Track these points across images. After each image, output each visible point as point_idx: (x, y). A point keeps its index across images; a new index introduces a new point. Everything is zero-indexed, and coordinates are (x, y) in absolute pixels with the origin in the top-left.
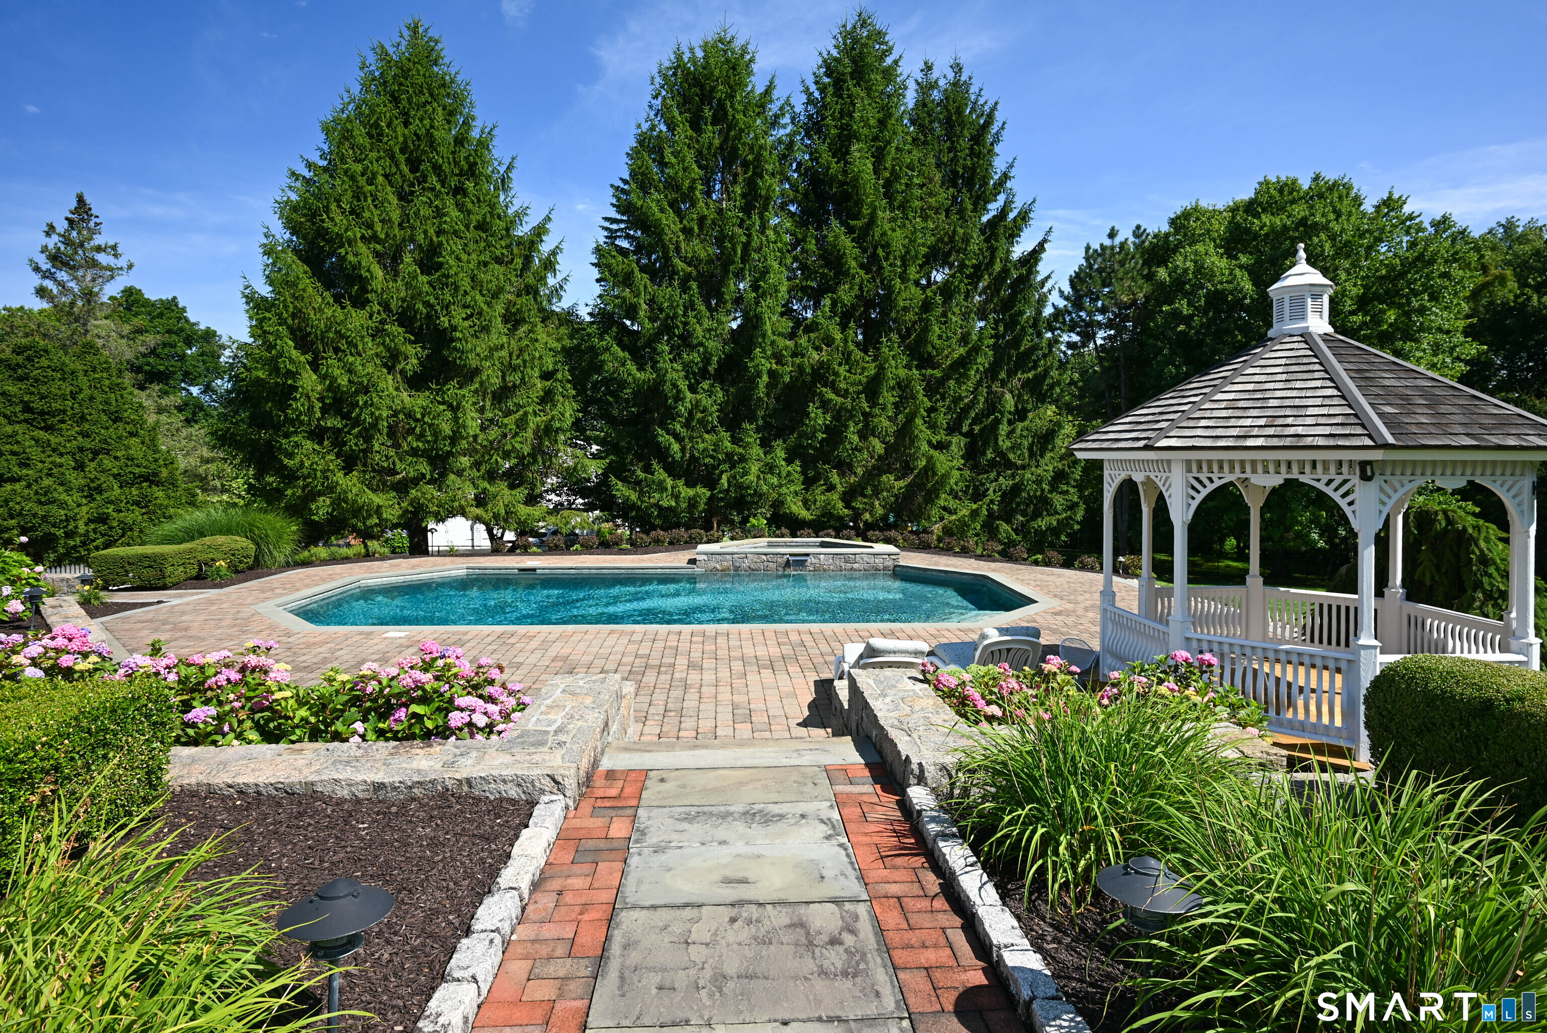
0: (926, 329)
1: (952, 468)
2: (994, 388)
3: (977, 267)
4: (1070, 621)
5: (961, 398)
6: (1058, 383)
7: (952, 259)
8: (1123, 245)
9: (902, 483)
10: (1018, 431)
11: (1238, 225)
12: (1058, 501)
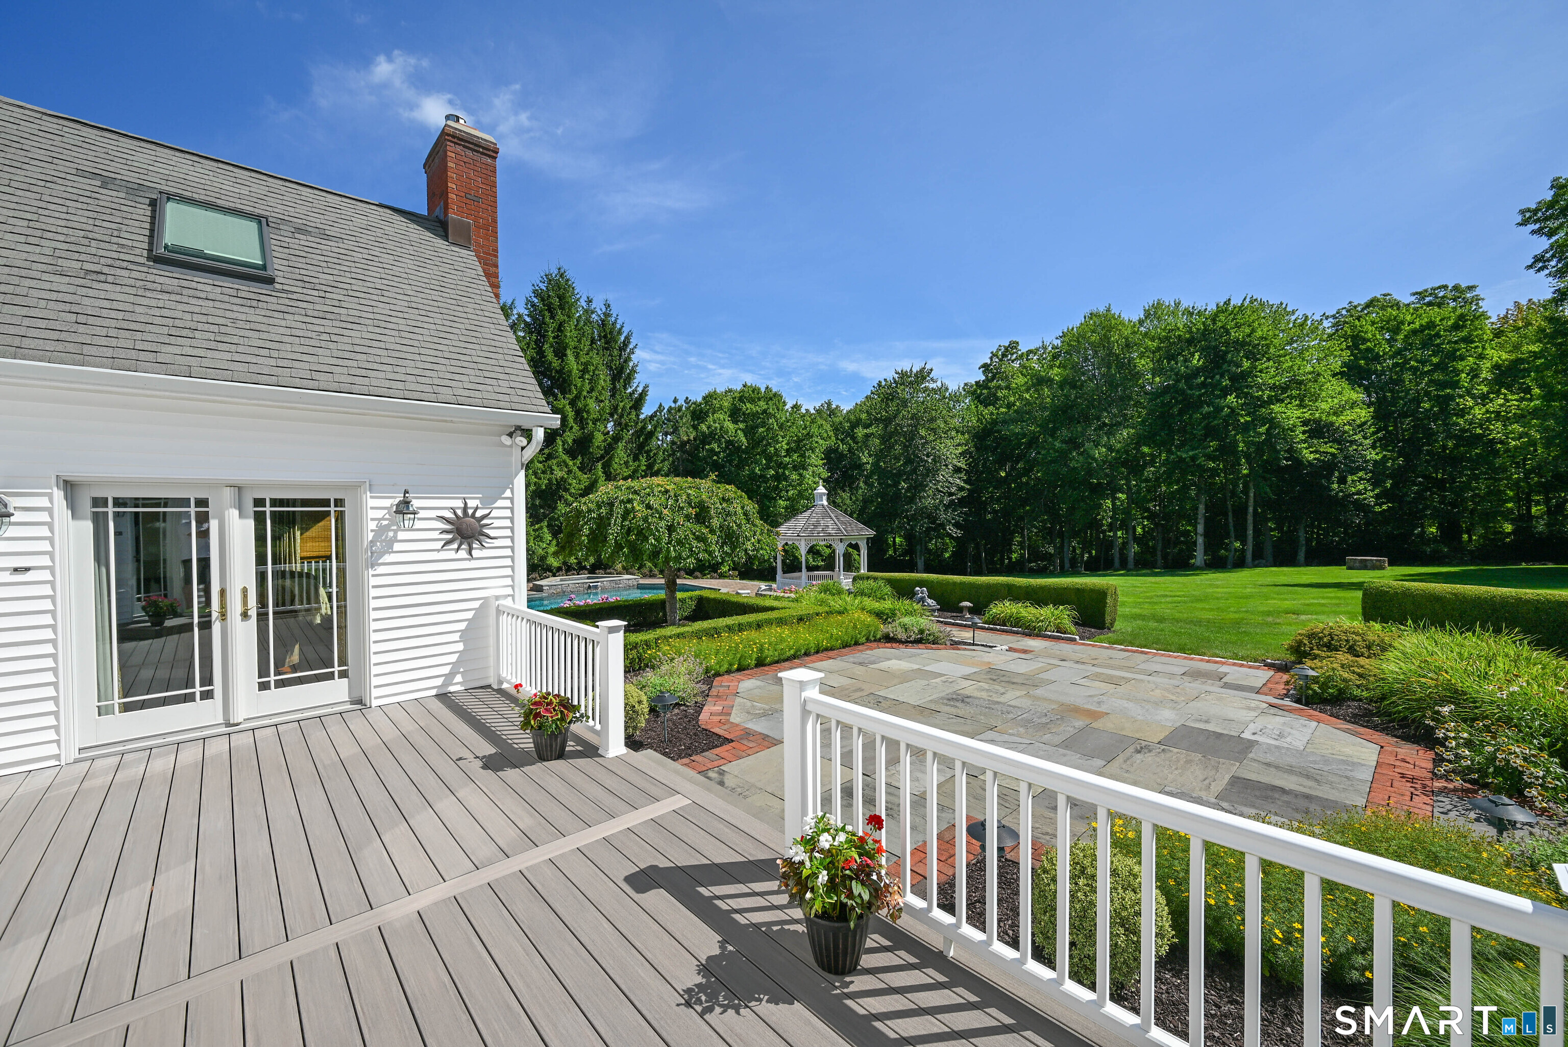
11: (735, 405)
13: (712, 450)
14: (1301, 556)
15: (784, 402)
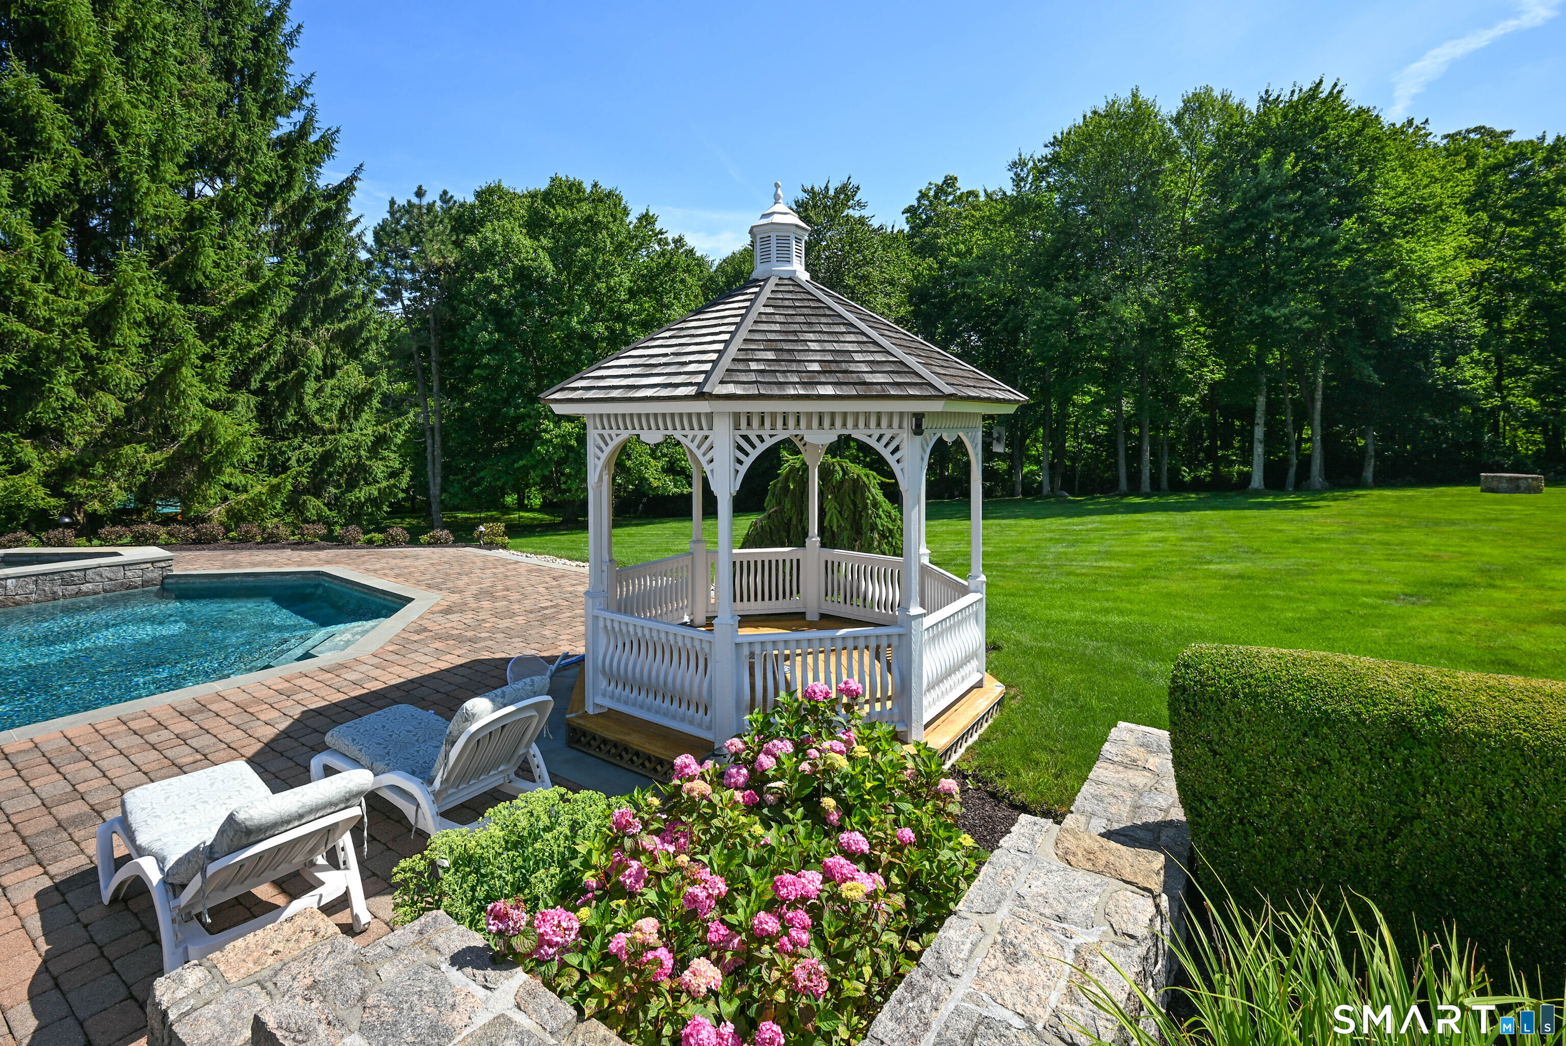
0: (195, 250)
1: (244, 434)
2: (295, 338)
3: (269, 186)
4: (468, 618)
5: (250, 346)
6: (375, 338)
7: (230, 169)
8: (430, 207)
9: (158, 456)
10: (328, 390)
11: (536, 212)
12: (378, 469)
13: (487, 282)
14: (1369, 474)
15: (625, 209)
